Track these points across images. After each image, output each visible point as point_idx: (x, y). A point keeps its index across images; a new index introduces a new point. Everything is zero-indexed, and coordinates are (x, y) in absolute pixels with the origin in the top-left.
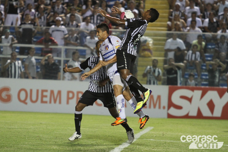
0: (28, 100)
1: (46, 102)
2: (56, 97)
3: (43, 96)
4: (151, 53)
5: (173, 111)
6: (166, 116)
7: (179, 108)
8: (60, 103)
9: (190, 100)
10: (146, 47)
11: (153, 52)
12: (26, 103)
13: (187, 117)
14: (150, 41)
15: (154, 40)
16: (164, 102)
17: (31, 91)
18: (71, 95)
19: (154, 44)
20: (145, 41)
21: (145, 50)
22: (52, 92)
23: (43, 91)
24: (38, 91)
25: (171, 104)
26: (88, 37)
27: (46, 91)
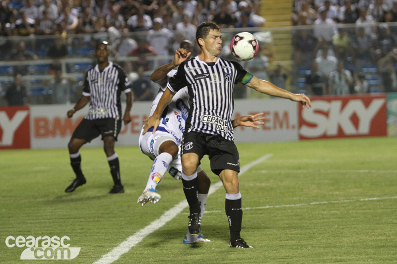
6: (296, 137)
7: (313, 125)
9: (326, 114)
13: (324, 137)
16: (293, 119)
25: (302, 122)
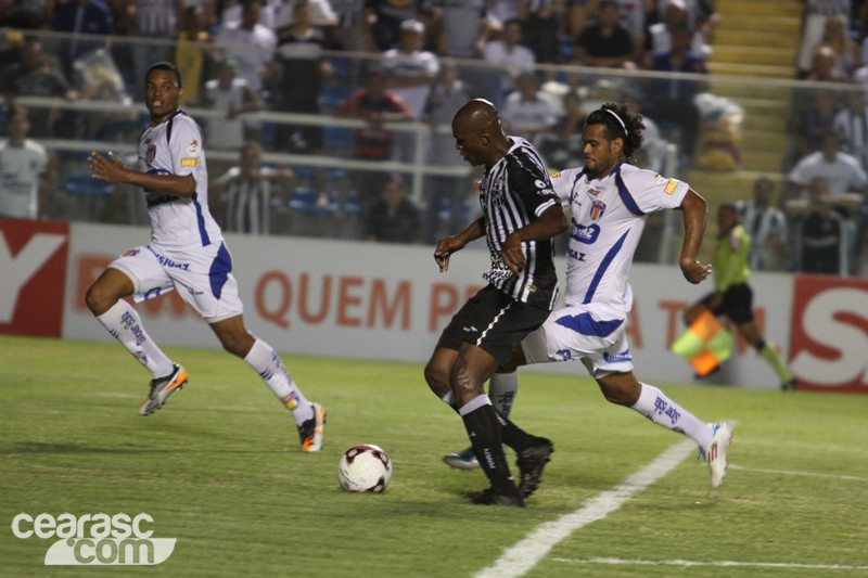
0: (293, 315)
1: (355, 322)
2: (390, 305)
3: (346, 301)
4: (736, 156)
5: (807, 367)
8: (406, 324)
10: (717, 136)
11: (744, 155)
12: (284, 324)
14: (734, 114)
15: (748, 110)
17: (304, 280)
18: (444, 299)
19: (745, 125)
20: (717, 114)
21: (713, 145)
22: (379, 287)
23: (347, 282)
24: (327, 282)
26: (515, 97)
27: (358, 282)
